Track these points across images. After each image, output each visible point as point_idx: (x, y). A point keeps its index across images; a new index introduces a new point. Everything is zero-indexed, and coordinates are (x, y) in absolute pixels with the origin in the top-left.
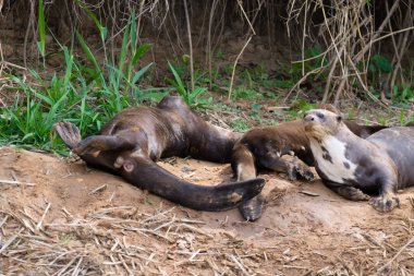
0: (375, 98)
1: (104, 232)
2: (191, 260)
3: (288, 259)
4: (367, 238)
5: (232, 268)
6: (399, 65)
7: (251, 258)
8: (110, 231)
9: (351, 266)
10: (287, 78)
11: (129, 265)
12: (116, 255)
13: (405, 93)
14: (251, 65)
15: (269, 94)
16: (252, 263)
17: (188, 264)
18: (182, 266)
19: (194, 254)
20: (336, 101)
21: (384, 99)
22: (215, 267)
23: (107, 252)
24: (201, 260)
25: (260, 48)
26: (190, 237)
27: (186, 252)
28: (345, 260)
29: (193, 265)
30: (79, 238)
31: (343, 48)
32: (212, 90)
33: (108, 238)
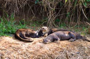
0: (56, 26)
1: (5, 49)
2: (19, 53)
3: (36, 53)
4: (50, 50)
5: (26, 54)
6: (61, 20)
7: (30, 53)
8: (6, 49)
9: (46, 54)
10: (41, 23)
11: (9, 54)
12: (7, 53)
13: (62, 25)
14: (36, 21)
15: (38, 26)
16: (30, 54)
17: (19, 54)
18: (18, 54)
19: (20, 52)
20: (49, 27)
21: (57, 26)
22: (23, 54)
23: (5, 52)
24: (21, 53)
25: (37, 18)
26: (20, 49)
27: (19, 52)
28: (45, 53)
29: (20, 54)
30: (1, 50)
31: (50, 18)
32: (28, 25)
33: (6, 50)
